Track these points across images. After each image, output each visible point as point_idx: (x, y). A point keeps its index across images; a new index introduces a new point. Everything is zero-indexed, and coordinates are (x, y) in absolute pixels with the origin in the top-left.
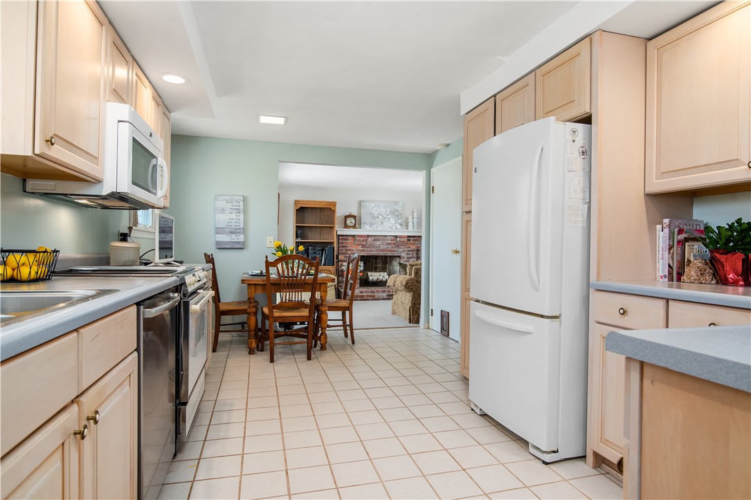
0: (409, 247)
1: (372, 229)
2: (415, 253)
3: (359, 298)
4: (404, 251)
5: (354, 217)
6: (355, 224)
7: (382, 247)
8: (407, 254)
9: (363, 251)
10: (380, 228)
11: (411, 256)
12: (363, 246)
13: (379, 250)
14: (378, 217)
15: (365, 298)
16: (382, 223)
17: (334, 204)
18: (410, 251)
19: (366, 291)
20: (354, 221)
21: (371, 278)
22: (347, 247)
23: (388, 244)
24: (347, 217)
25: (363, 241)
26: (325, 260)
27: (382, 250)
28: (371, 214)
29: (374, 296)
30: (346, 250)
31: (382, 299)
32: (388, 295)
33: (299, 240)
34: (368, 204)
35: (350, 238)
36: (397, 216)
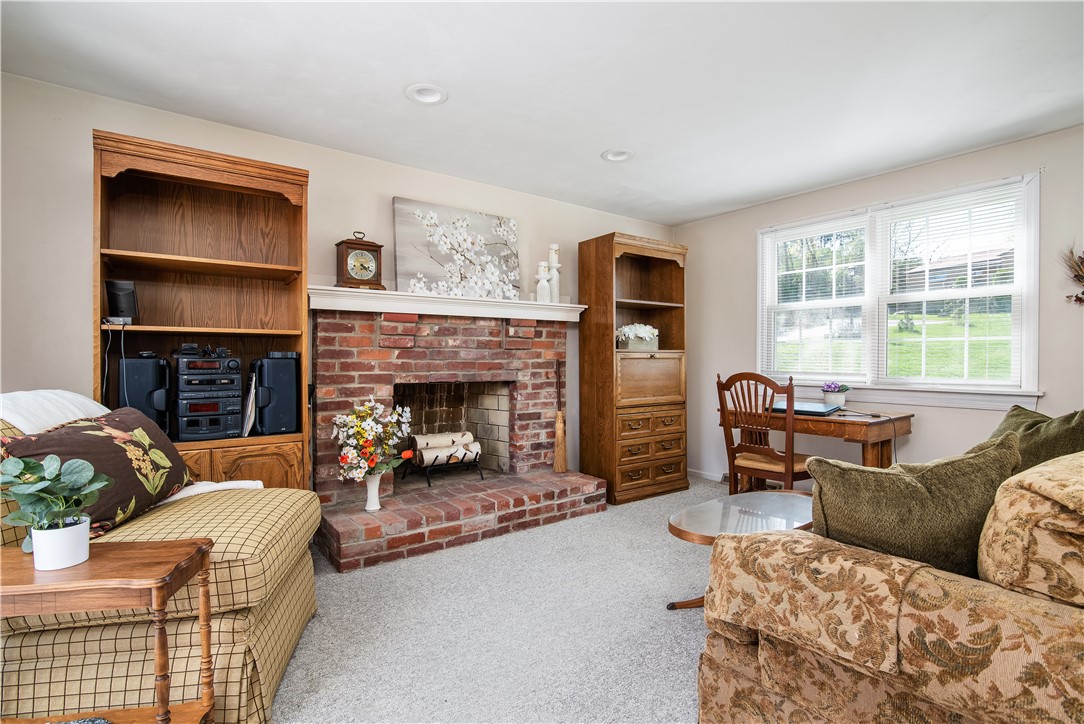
0: (539, 356)
1: (434, 293)
2: (552, 371)
3: (404, 549)
4: (526, 366)
5: (375, 249)
6: (378, 274)
7: (464, 355)
8: (534, 375)
9: (404, 367)
10: (458, 292)
11: (543, 380)
12: (405, 352)
13: (454, 366)
14: (449, 259)
15: (427, 542)
16: (463, 278)
17: (300, 179)
18: (539, 366)
19: (426, 508)
20: (372, 266)
21: (429, 457)
22: (349, 354)
23: (481, 345)
24: (345, 247)
25: (406, 333)
26: (260, 411)
27: (466, 365)
28: (429, 245)
29: (456, 530)
30: (345, 367)
31: (485, 535)
32: (501, 519)
33: (118, 323)
34: (418, 212)
35: (358, 323)
36: (506, 259)
